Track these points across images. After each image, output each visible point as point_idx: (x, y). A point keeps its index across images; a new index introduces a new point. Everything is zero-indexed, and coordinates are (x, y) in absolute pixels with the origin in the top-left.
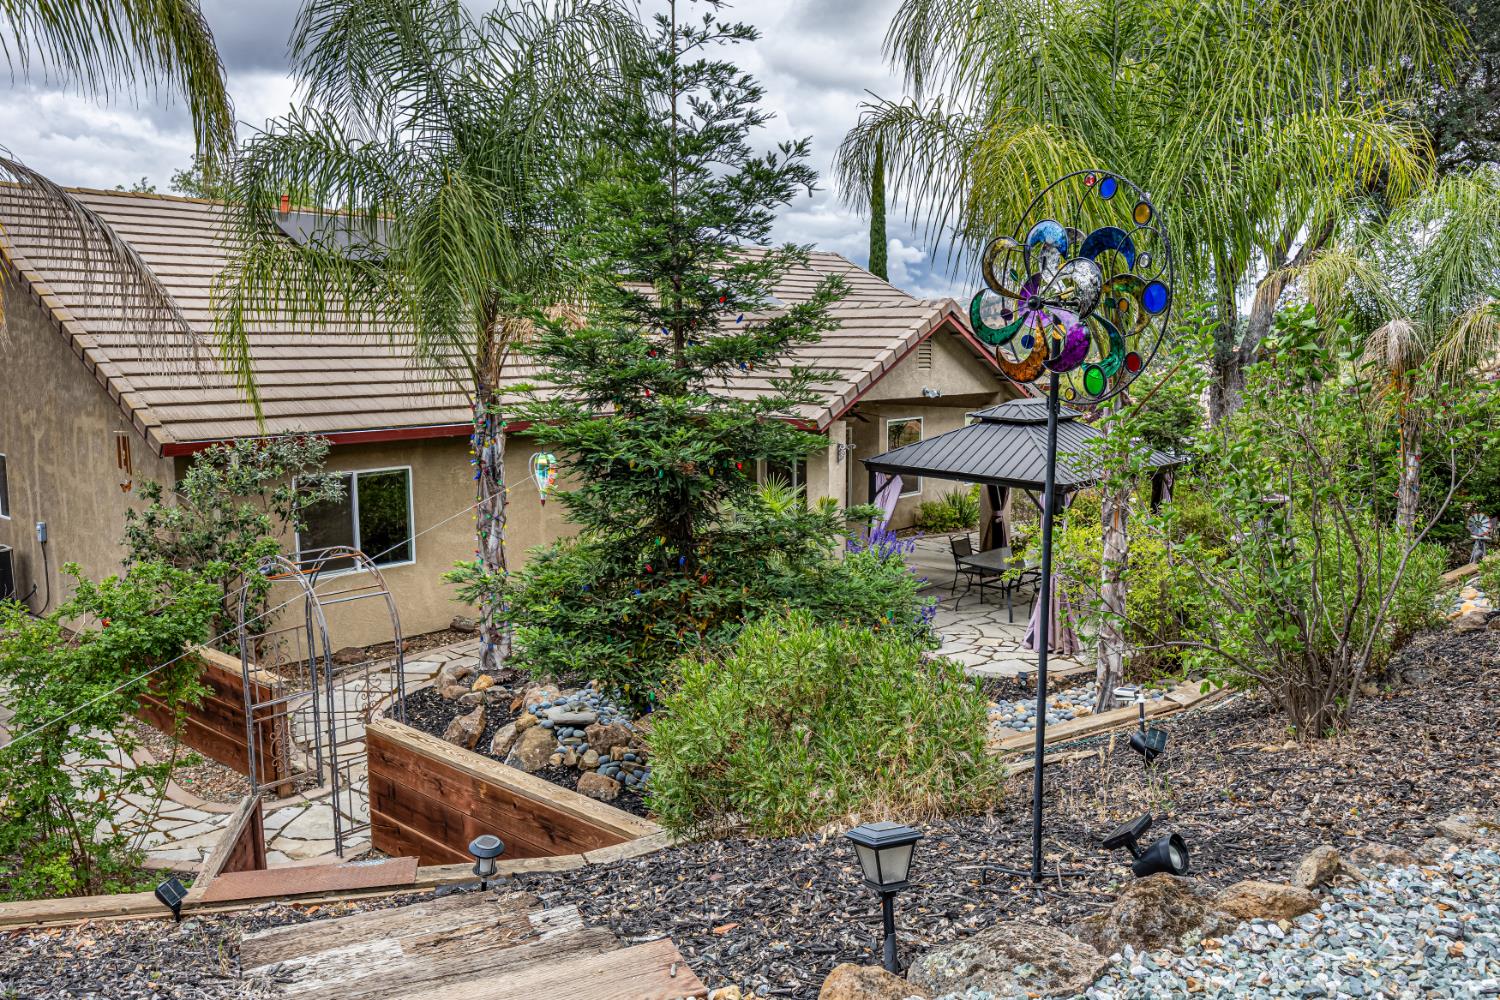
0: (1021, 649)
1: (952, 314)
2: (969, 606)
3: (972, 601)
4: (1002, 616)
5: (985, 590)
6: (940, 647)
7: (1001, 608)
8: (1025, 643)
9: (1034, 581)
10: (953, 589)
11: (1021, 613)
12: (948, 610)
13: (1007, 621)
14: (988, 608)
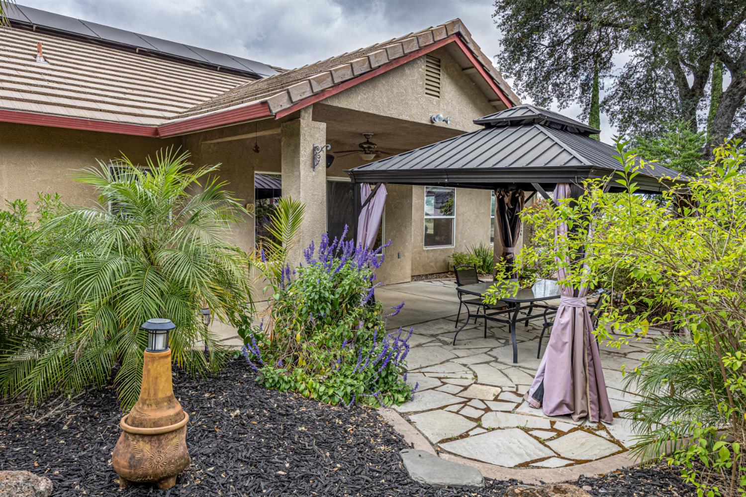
0: (525, 408)
1: (459, 34)
2: (470, 340)
3: (472, 334)
4: (505, 354)
5: (490, 323)
6: (407, 399)
7: (507, 343)
8: (530, 399)
9: (545, 315)
10: (457, 321)
11: (528, 351)
12: (445, 343)
13: (510, 361)
14: (492, 343)
